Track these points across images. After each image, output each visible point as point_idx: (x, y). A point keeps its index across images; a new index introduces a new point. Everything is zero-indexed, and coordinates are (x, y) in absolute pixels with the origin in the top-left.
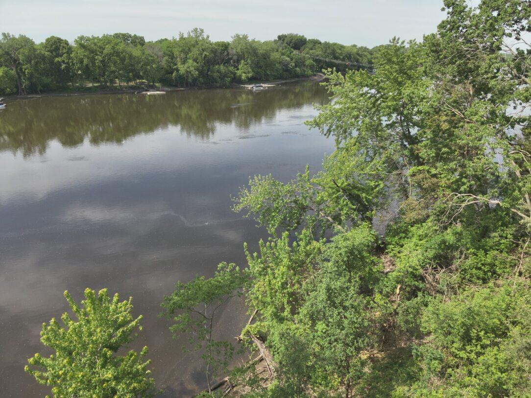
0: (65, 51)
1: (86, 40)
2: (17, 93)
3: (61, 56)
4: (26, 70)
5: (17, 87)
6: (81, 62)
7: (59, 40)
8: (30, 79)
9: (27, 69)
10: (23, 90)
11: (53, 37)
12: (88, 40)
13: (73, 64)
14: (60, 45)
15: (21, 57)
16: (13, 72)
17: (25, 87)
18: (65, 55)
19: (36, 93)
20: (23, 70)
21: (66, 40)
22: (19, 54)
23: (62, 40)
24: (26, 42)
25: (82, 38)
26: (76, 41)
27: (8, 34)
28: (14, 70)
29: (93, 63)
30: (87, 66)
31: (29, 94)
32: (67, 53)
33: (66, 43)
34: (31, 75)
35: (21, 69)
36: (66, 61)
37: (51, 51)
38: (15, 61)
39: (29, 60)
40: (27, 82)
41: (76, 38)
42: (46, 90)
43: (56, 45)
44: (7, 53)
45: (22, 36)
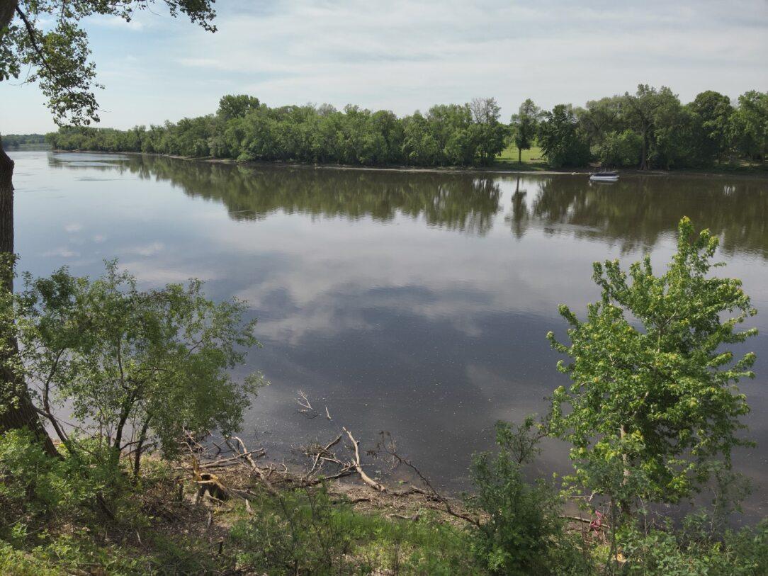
0: (720, 112)
1: (759, 98)
2: (638, 166)
3: (714, 118)
4: (658, 135)
5: (640, 159)
6: (742, 127)
7: (717, 96)
8: (661, 148)
9: (660, 134)
10: (647, 162)
11: (709, 91)
12: (760, 97)
13: (728, 131)
14: (716, 104)
15: (656, 118)
16: (641, 137)
17: (651, 159)
18: (720, 118)
19: (664, 168)
20: (655, 135)
21: (726, 97)
22: (654, 113)
23: (721, 96)
24: (667, 98)
25: (751, 94)
26: (742, 98)
27: (647, 86)
28: (643, 134)
29: (760, 131)
30: (749, 134)
31: (653, 168)
32: (724, 114)
33: (727, 100)
34: (664, 142)
35: (652, 135)
36: (719, 126)
37: (700, 112)
38: (647, 123)
39: (665, 122)
40: (655, 153)
41: (743, 94)
42: (679, 165)
43: (711, 103)
44: (639, 112)
45: (666, 89)
